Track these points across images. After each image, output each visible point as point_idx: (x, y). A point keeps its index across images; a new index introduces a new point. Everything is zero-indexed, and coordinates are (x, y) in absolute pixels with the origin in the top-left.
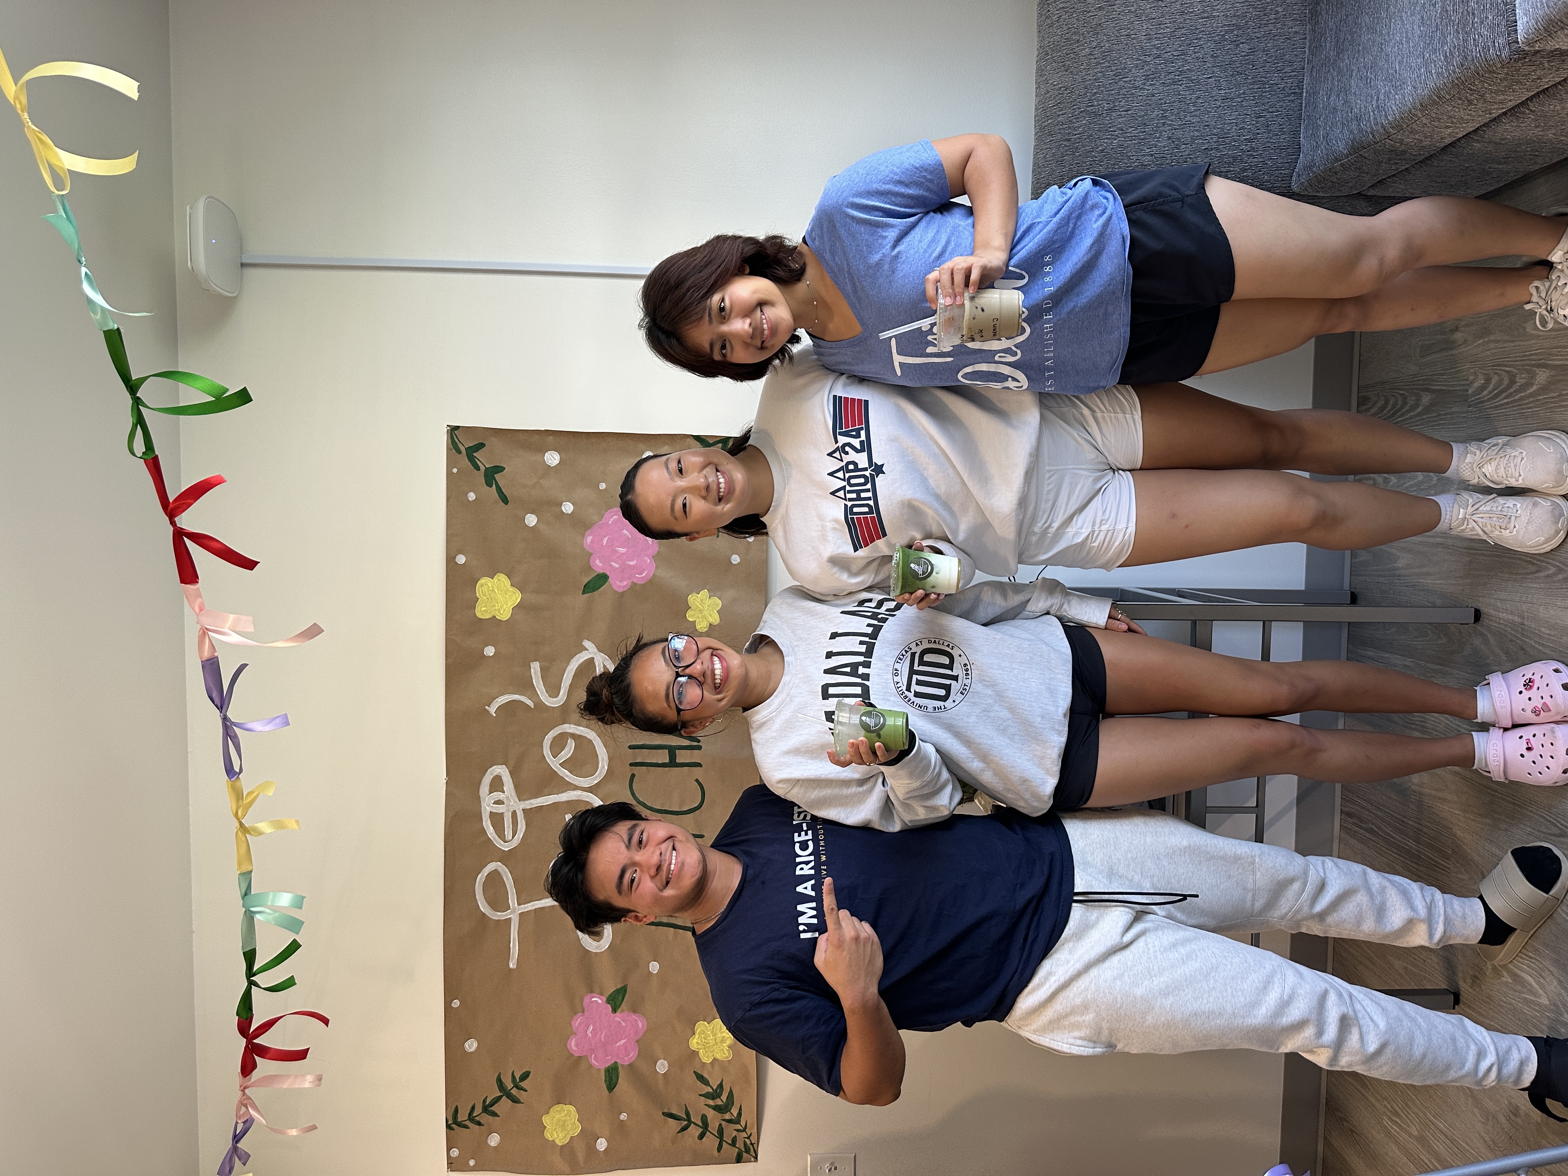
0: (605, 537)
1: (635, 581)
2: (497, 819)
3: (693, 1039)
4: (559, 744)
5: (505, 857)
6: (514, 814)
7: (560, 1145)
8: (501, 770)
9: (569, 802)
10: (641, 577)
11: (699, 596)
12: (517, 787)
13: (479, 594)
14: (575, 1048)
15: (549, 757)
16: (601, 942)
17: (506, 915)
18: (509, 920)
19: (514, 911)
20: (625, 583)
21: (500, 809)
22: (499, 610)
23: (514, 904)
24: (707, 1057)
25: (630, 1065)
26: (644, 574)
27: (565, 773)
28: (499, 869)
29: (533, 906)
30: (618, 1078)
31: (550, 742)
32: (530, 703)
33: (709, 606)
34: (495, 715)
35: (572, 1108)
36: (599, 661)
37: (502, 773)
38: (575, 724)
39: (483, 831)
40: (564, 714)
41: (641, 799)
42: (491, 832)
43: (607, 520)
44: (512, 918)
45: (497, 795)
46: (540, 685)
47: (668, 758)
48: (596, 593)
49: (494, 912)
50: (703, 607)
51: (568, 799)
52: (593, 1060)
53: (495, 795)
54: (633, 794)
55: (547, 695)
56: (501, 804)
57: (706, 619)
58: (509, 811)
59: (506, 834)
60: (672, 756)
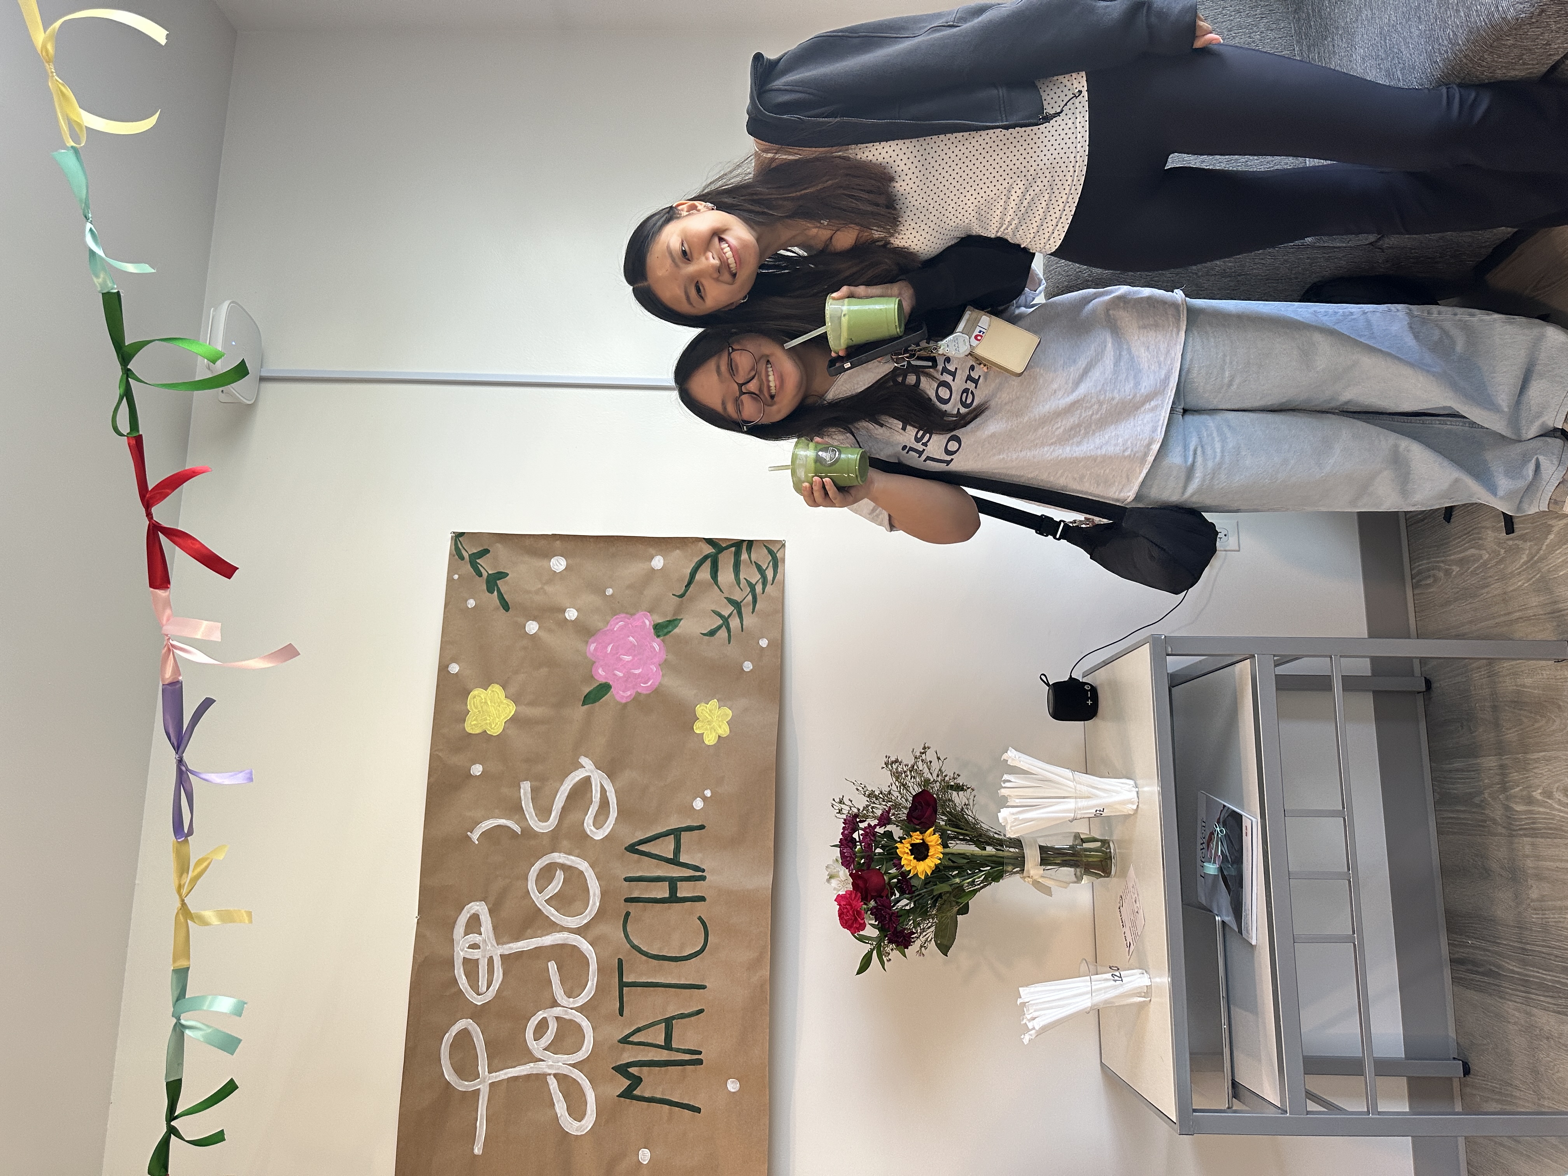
0: (610, 644)
1: (640, 691)
2: (471, 966)
4: (547, 874)
5: (478, 1014)
6: (491, 960)
8: (479, 908)
9: (552, 946)
10: (645, 687)
11: (707, 706)
12: (495, 928)
13: (471, 706)
15: (534, 892)
16: (583, 1122)
17: (474, 1086)
18: (477, 1093)
19: (483, 1081)
20: (629, 693)
21: (475, 954)
22: (490, 724)
23: (484, 1072)
26: (649, 684)
28: (470, 1028)
29: (505, 1074)
31: (535, 875)
32: (517, 828)
33: (718, 716)
34: (477, 842)
36: (596, 780)
37: (480, 911)
38: (566, 853)
39: (455, 981)
40: (554, 841)
41: (636, 942)
42: (463, 982)
43: (613, 627)
44: (482, 1089)
45: (474, 938)
46: (530, 807)
47: (668, 891)
48: (596, 705)
49: (461, 1081)
50: (712, 718)
51: (552, 943)
53: (471, 938)
54: (627, 937)
55: (536, 819)
56: (477, 949)
57: (715, 731)
58: (485, 957)
59: (480, 984)
60: (673, 890)
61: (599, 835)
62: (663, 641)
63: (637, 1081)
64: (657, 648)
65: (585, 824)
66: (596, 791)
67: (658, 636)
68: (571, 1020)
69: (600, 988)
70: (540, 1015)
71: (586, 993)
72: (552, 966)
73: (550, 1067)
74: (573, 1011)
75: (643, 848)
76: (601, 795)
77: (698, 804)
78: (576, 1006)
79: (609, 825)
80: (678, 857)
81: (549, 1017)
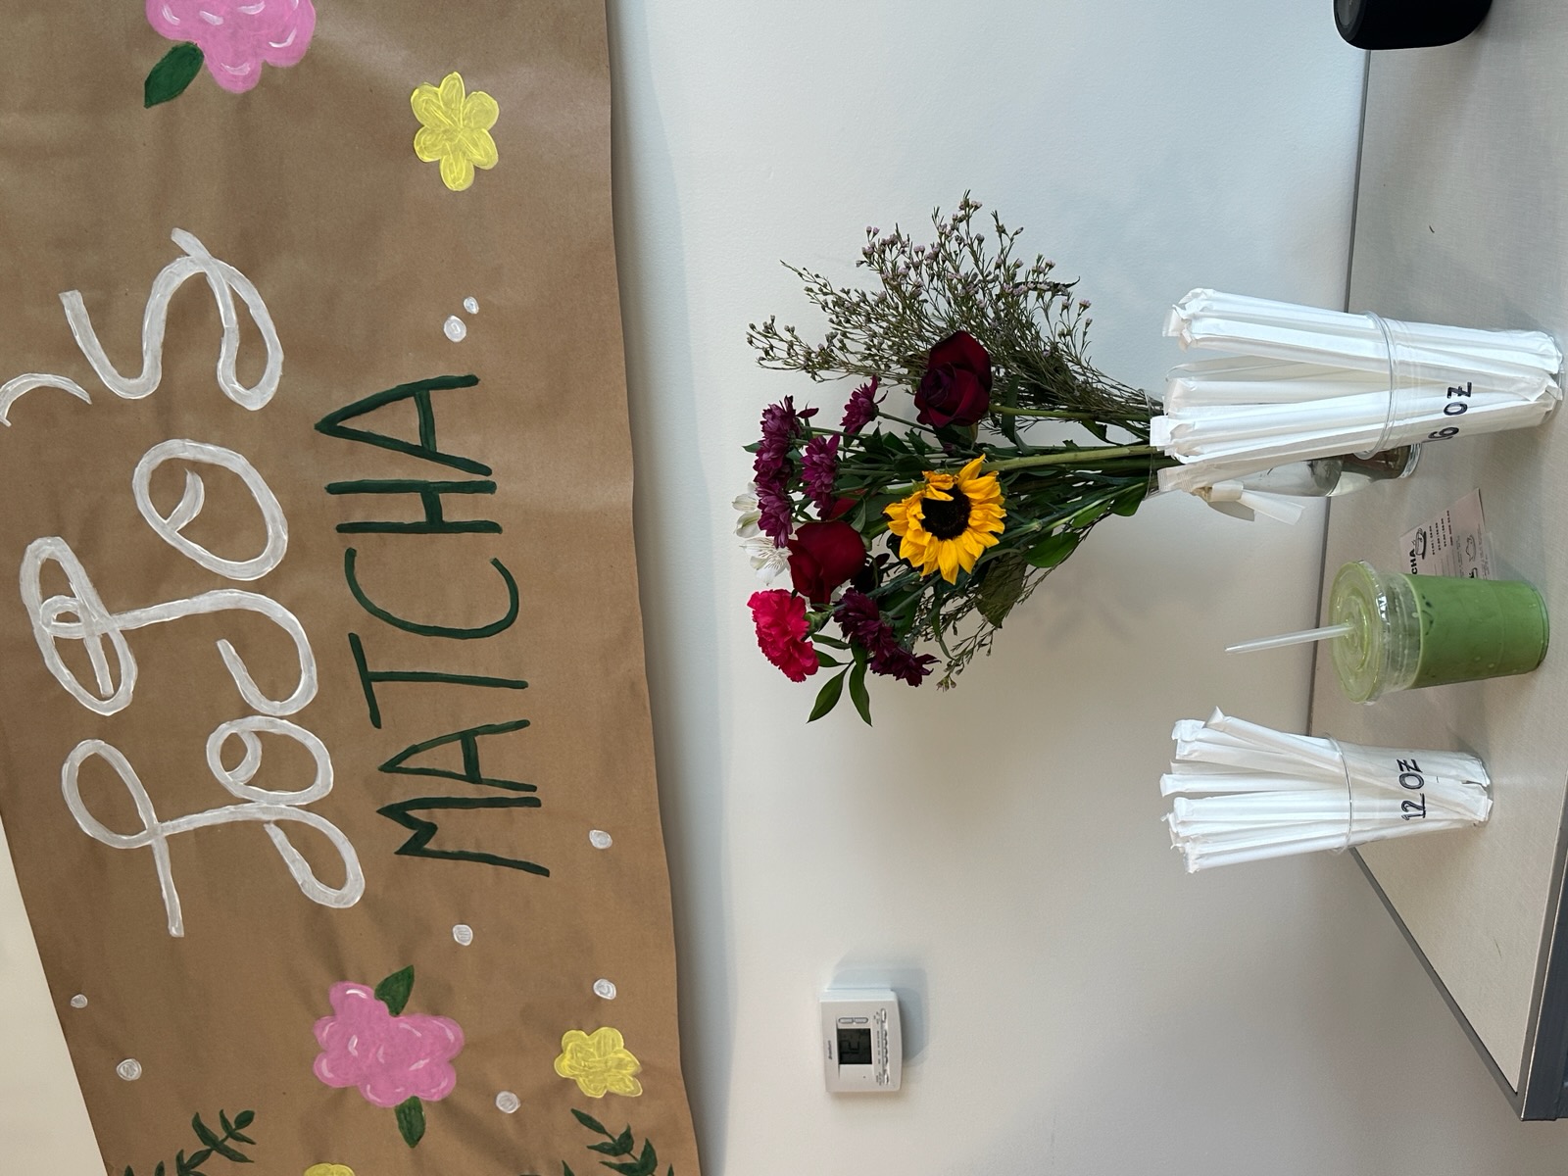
1: (271, 61)
2: (73, 653)
3: (562, 1060)
4: (168, 482)
5: (108, 729)
6: (106, 641)
8: (54, 549)
9: (216, 614)
10: (285, 47)
11: (440, 90)
12: (97, 582)
14: (330, 1075)
15: (153, 517)
16: (345, 890)
17: (140, 841)
18: (146, 851)
19: (153, 834)
20: (246, 69)
21: (72, 631)
23: (150, 820)
24: (595, 1089)
25: (445, 1102)
26: (290, 41)
27: (194, 550)
28: (103, 753)
29: (189, 823)
30: (423, 1125)
31: (145, 483)
32: (78, 391)
33: (467, 117)
34: (8, 424)
35: (345, 1169)
36: (219, 283)
37: (58, 554)
38: (195, 440)
39: (51, 678)
40: (164, 415)
41: (379, 605)
42: (66, 678)
44: (155, 845)
45: (60, 602)
46: (93, 347)
47: (424, 511)
48: (180, 101)
49: (115, 835)
50: (454, 122)
51: (215, 609)
52: (369, 1094)
53: (56, 602)
54: (358, 593)
55: (115, 372)
56: (74, 621)
57: (464, 153)
58: (93, 635)
59: (99, 681)
60: (433, 509)
61: (255, 400)
63: (430, 829)
65: (221, 380)
66: (226, 306)
68: (286, 737)
69: (325, 685)
70: (225, 730)
71: (302, 693)
72: (226, 649)
73: (264, 810)
74: (285, 721)
75: (352, 424)
76: (238, 315)
77: (455, 330)
78: (288, 713)
79: (271, 380)
80: (431, 443)
81: (244, 732)
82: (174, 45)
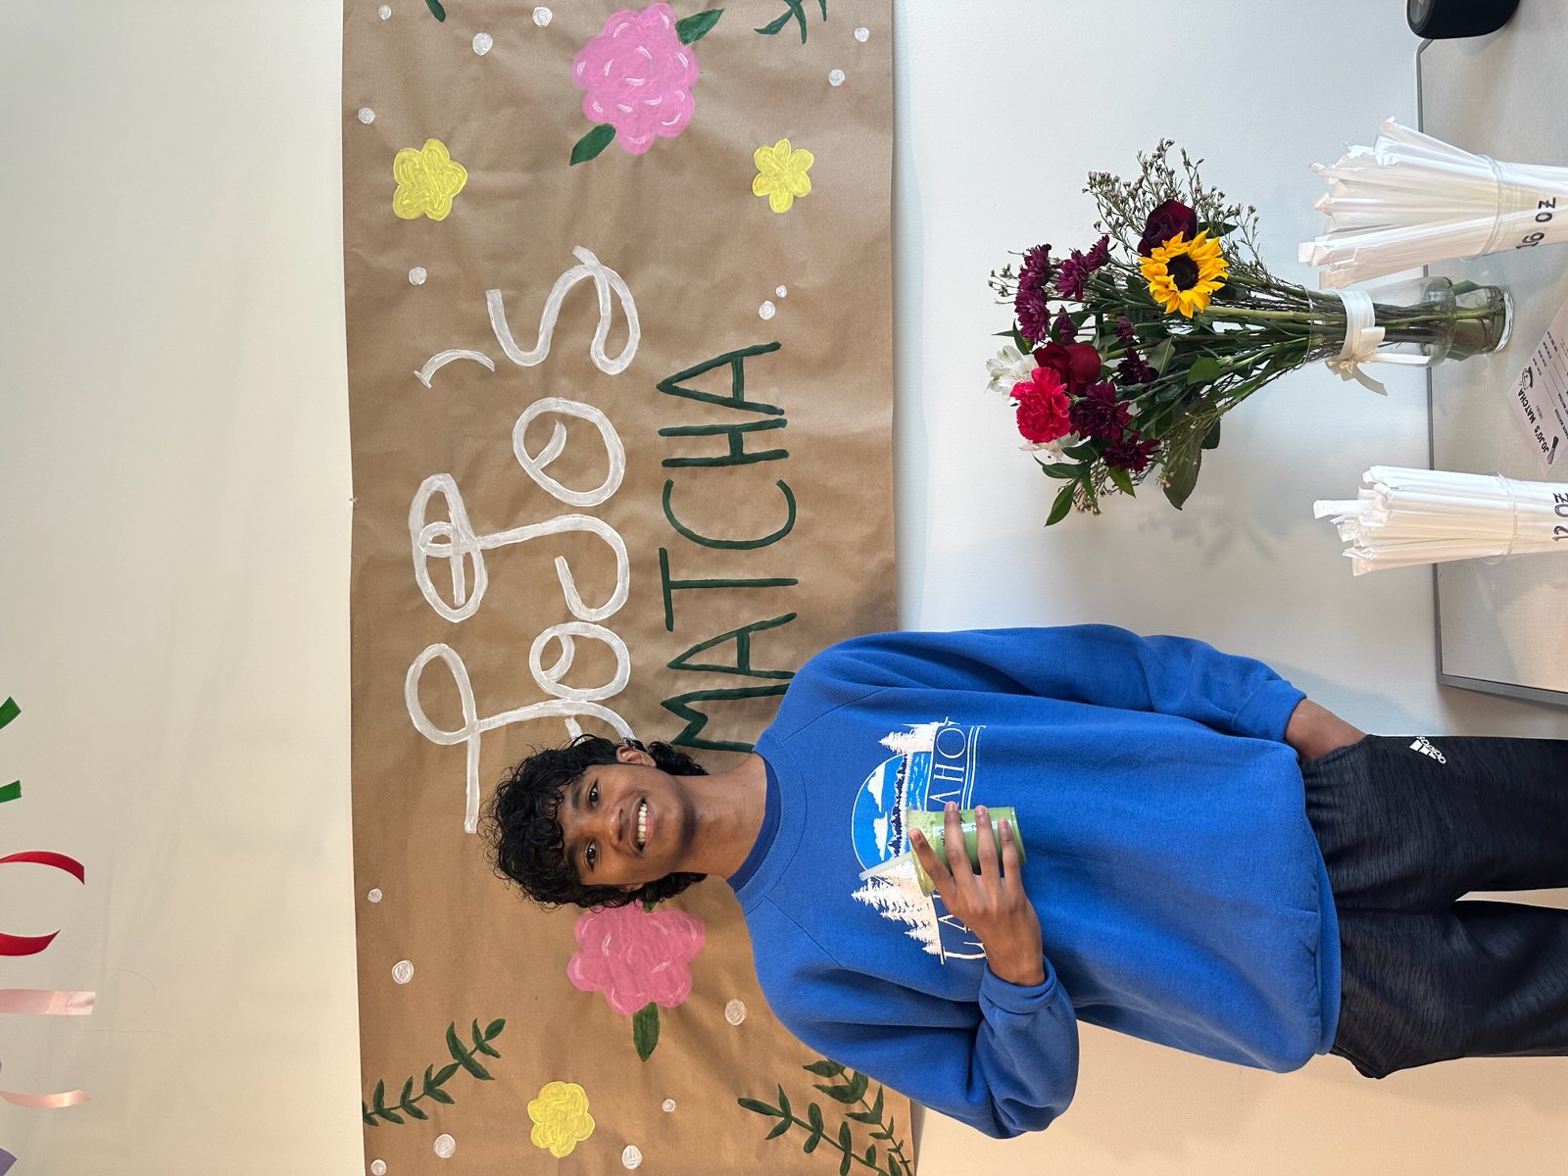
0: (607, 61)
1: (660, 133)
2: (439, 569)
4: (540, 429)
5: (455, 635)
6: (468, 559)
7: (558, 1156)
8: (443, 483)
9: (560, 535)
10: (672, 125)
11: (774, 150)
12: (469, 512)
13: (399, 176)
14: (579, 976)
15: (523, 458)
17: (459, 737)
18: (462, 747)
19: (472, 730)
20: (644, 139)
21: (443, 551)
22: (431, 203)
23: (470, 717)
25: (678, 1008)
26: (676, 120)
27: (550, 484)
28: (445, 656)
29: (504, 718)
30: (657, 1035)
31: (523, 430)
32: (487, 362)
33: (792, 166)
34: (430, 386)
35: (577, 1089)
36: (602, 283)
37: (445, 487)
38: (566, 397)
39: (416, 591)
40: (546, 379)
41: (685, 524)
42: (429, 591)
43: (610, 32)
44: (470, 743)
45: (439, 527)
46: (504, 329)
47: (729, 447)
48: (594, 161)
49: (438, 731)
50: (782, 168)
51: (558, 531)
52: (613, 999)
53: (435, 527)
54: (670, 516)
55: (516, 347)
56: (445, 543)
57: (787, 188)
58: (458, 554)
59: (455, 593)
60: (736, 444)
61: (615, 368)
62: (694, 48)
63: (699, 719)
64: (685, 61)
65: (592, 353)
66: (605, 300)
67: (686, 42)
68: (595, 640)
69: (634, 594)
70: (548, 634)
71: (615, 599)
72: (561, 564)
73: (568, 706)
74: (598, 626)
75: (685, 385)
76: (612, 306)
77: (767, 311)
78: (602, 618)
79: (630, 352)
80: (740, 395)
81: (563, 635)
82: (597, 125)
